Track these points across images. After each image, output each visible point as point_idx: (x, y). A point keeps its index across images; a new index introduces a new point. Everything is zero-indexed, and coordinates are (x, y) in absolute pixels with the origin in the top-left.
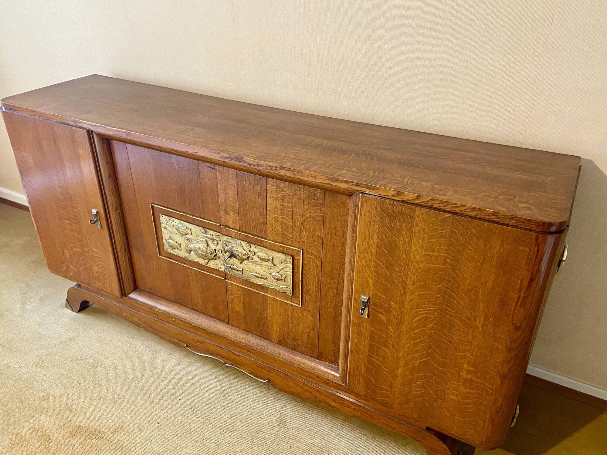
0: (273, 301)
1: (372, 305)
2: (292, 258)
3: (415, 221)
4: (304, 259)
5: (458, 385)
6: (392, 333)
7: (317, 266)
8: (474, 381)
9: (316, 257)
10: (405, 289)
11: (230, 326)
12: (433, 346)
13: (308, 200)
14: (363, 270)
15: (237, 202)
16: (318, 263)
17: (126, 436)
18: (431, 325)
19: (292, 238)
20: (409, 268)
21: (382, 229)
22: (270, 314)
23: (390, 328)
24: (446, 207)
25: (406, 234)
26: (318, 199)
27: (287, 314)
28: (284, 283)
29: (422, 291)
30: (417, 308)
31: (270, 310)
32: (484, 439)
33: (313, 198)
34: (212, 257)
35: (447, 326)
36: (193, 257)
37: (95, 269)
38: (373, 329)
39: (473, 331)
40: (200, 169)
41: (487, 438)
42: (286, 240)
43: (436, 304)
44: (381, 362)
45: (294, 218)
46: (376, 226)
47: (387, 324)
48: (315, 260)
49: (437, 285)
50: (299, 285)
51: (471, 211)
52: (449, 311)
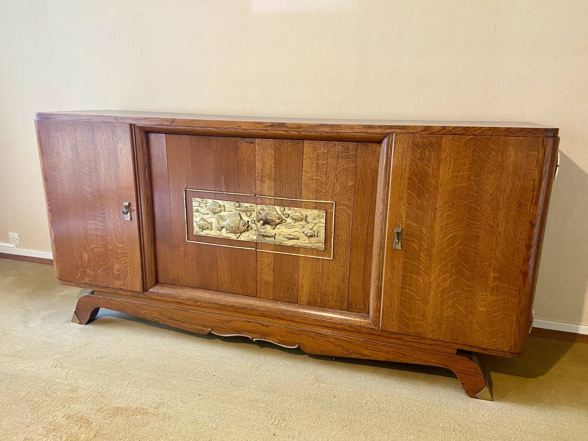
0: (305, 260)
1: (405, 236)
2: (325, 212)
3: (443, 148)
4: (336, 211)
5: (486, 295)
6: (423, 259)
7: (349, 215)
8: (499, 287)
9: (348, 206)
10: (435, 213)
11: (258, 299)
12: (462, 262)
13: (341, 154)
14: (396, 204)
15: (274, 169)
16: (349, 212)
17: (170, 409)
18: (459, 242)
19: (325, 193)
20: (438, 192)
21: (413, 161)
22: (301, 275)
23: (422, 255)
24: (467, 132)
25: (435, 162)
26: (351, 151)
27: (317, 270)
28: (317, 238)
29: (451, 211)
30: (446, 229)
31: (301, 271)
32: (513, 344)
33: (346, 151)
34: (245, 228)
35: (473, 239)
36: (224, 233)
37: (117, 266)
38: (406, 260)
39: (497, 239)
40: (238, 146)
41: (515, 343)
42: (319, 196)
43: (463, 220)
44: (414, 292)
45: (328, 174)
46: (408, 159)
47: (419, 251)
48: (347, 210)
49: (463, 202)
50: (331, 238)
51: (488, 131)
52: (475, 224)
